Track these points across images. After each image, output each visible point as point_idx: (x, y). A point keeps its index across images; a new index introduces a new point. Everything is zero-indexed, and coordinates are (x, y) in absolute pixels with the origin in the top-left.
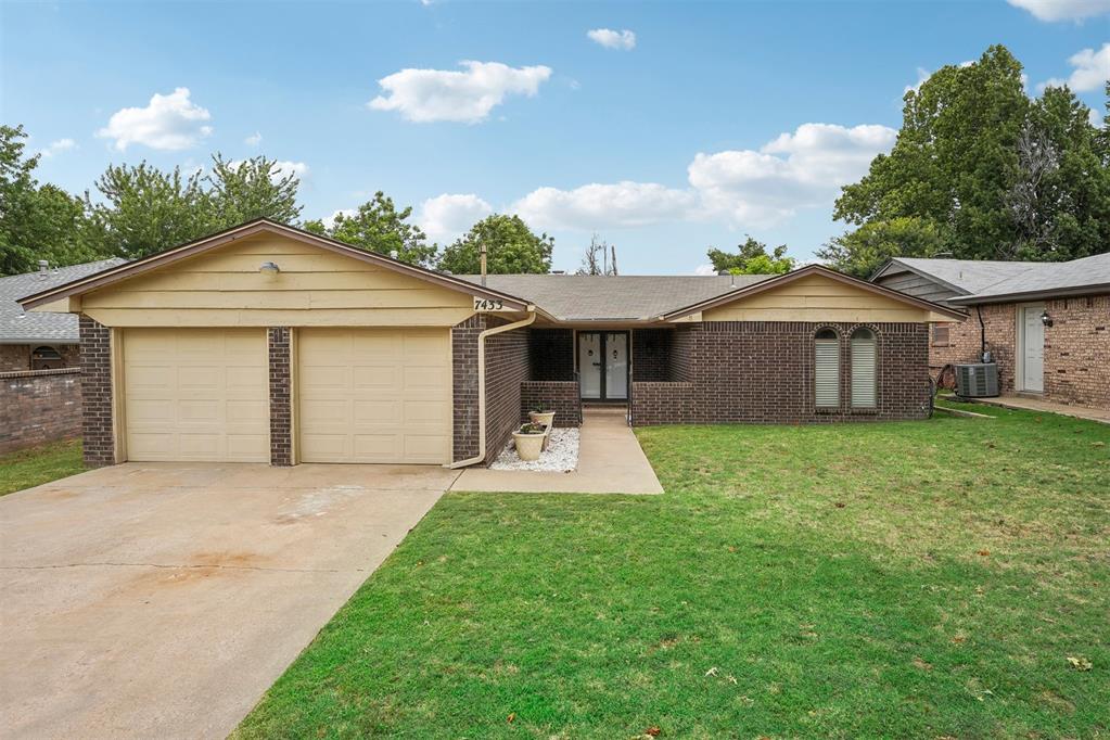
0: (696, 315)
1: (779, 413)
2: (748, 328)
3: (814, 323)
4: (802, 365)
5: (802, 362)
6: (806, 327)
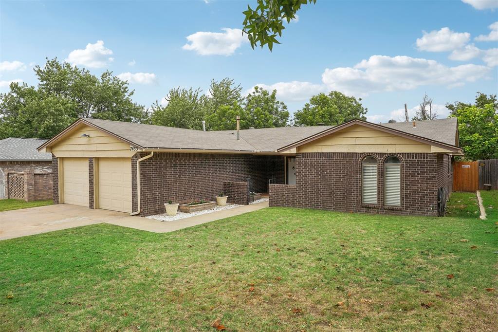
0: (293, 149)
1: (341, 206)
2: (324, 156)
3: (361, 153)
4: (354, 178)
5: (354, 176)
6: (356, 156)
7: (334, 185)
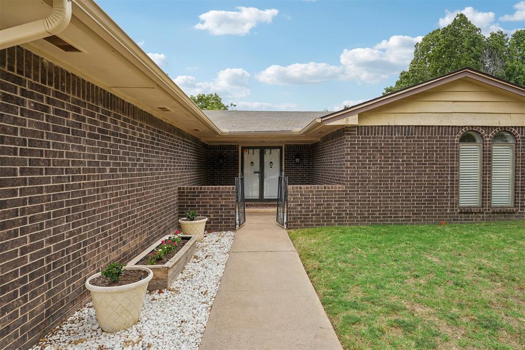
0: (352, 117)
1: (426, 214)
2: (398, 132)
3: (459, 127)
4: (448, 168)
5: (447, 164)
6: (452, 130)
7: (415, 181)
